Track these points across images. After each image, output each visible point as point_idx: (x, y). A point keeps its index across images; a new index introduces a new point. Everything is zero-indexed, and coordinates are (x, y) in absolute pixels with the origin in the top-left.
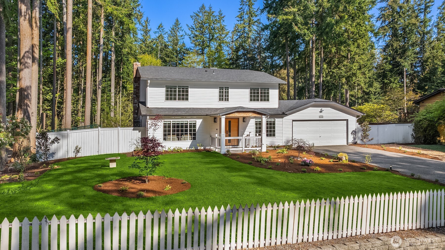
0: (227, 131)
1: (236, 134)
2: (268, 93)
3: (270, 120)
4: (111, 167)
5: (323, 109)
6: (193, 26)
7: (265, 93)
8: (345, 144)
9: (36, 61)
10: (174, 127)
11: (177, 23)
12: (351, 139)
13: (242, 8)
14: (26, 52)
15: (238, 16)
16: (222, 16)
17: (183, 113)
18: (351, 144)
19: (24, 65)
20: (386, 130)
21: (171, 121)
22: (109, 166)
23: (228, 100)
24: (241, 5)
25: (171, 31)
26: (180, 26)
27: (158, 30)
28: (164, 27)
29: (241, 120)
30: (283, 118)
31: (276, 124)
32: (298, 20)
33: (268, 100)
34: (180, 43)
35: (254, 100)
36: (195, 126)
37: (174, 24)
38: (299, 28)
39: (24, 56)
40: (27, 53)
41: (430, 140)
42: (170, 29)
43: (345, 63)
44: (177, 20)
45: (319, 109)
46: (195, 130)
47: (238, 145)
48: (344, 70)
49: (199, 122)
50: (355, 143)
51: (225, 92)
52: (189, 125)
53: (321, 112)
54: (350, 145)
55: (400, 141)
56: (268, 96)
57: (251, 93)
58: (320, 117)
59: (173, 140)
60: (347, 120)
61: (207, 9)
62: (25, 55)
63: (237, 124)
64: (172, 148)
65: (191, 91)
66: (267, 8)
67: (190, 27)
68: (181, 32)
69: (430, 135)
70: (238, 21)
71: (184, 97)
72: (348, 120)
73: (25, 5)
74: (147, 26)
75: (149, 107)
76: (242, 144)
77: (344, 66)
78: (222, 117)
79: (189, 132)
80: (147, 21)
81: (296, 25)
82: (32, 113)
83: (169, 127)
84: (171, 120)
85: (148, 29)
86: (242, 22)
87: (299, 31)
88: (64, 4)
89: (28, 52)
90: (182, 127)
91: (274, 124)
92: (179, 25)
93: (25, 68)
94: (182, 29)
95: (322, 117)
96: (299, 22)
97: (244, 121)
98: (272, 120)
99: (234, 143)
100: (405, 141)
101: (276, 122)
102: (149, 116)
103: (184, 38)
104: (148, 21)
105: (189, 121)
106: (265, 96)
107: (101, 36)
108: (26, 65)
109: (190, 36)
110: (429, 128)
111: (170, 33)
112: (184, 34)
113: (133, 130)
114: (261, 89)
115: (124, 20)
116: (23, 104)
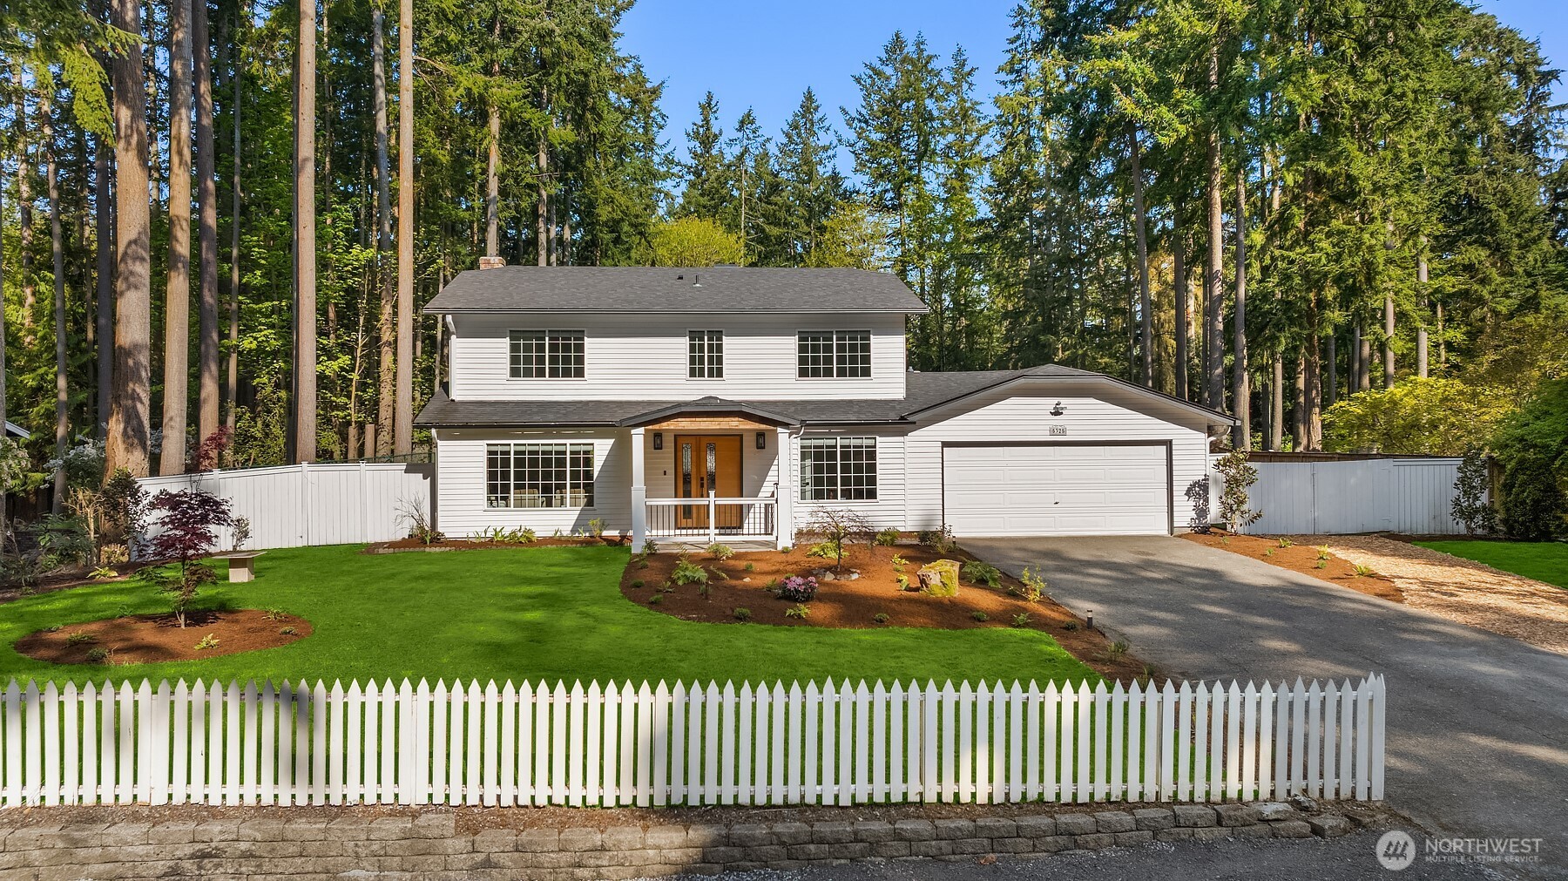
0: (702, 479)
1: (736, 490)
2: (866, 348)
3: (858, 442)
4: (232, 580)
5: (1064, 401)
6: (864, 112)
7: (853, 348)
8: (1165, 532)
9: (180, 265)
10: (519, 463)
11: (809, 105)
12: (1185, 513)
13: (1018, 37)
14: (130, 243)
15: (1000, 69)
16: (967, 69)
17: (551, 418)
18: (1189, 530)
19: (126, 279)
20: (1353, 481)
21: (512, 444)
22: (227, 578)
23: (720, 374)
24: (1016, 26)
25: (787, 135)
26: (816, 117)
27: (740, 135)
28: (758, 123)
29: (749, 443)
30: (904, 434)
31: (878, 456)
32: (1134, 74)
33: (866, 373)
34: (824, 171)
35: (816, 373)
36: (588, 462)
37: (797, 109)
38: (1138, 102)
39: (125, 253)
40: (133, 246)
41: (1523, 524)
42: (786, 128)
43: (1337, 224)
44: (809, 97)
45: (1050, 403)
46: (588, 475)
47: (741, 527)
48: (1330, 250)
49: (601, 448)
50: (1203, 531)
51: (710, 346)
52: (568, 456)
53: (1057, 413)
54: (1180, 536)
55: (1420, 527)
56: (867, 360)
57: (802, 349)
58: (1052, 432)
59: (520, 504)
60: (1168, 444)
61: (910, 49)
62: (129, 251)
63: (738, 453)
64: (507, 532)
65: (593, 347)
66: (1055, 34)
67: (855, 115)
68: (821, 134)
69: (1523, 502)
70: (1004, 83)
71: (570, 365)
72: (1171, 441)
73: (128, 107)
74: (708, 123)
75: (457, 399)
76: (753, 522)
77: (1329, 235)
78: (633, 432)
79: (568, 482)
80: (709, 104)
81: (1127, 91)
82: (171, 419)
83: (506, 463)
84: (512, 442)
85: (715, 130)
86: (1019, 87)
87: (1139, 113)
88: (379, 76)
89: (135, 242)
90: (547, 462)
91: (872, 455)
92: (816, 109)
93: (128, 288)
94: (826, 124)
95: (1063, 432)
96: (1135, 82)
97: (761, 446)
98: (866, 442)
99: (728, 519)
100: (1438, 528)
101: (878, 450)
102: (435, 427)
103: (834, 156)
104: (713, 103)
105: (568, 444)
106: (853, 360)
107: (492, 171)
108: (132, 279)
109: (852, 146)
110: (1521, 477)
111: (785, 140)
112: (835, 142)
113: (406, 471)
114: (841, 335)
115: (527, 116)
116: (122, 394)
